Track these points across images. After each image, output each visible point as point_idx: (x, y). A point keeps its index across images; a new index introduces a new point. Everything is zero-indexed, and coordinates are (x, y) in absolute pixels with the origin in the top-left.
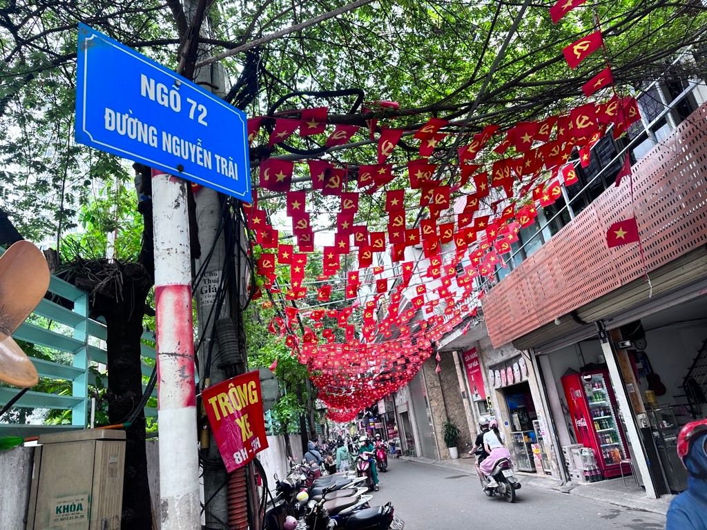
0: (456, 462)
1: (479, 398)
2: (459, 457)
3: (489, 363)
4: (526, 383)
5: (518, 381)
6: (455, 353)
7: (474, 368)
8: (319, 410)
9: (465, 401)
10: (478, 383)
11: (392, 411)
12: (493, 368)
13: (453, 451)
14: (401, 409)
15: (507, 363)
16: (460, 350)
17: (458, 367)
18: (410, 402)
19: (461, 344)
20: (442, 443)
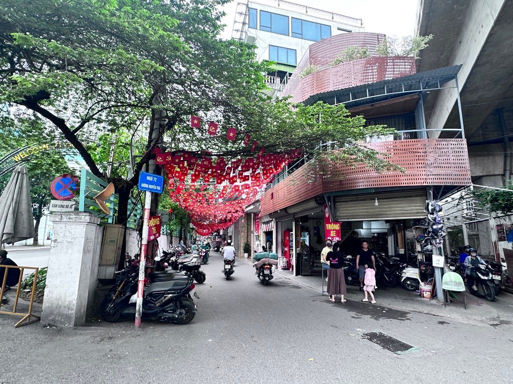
0: (246, 260)
1: (257, 234)
2: (248, 258)
3: (263, 221)
4: (272, 231)
5: (270, 230)
6: (252, 214)
7: (258, 222)
8: (191, 228)
9: (252, 234)
10: (257, 229)
11: (225, 234)
12: (264, 223)
13: (246, 255)
14: (230, 234)
15: (268, 223)
16: (254, 213)
17: (252, 220)
18: (234, 232)
19: (254, 211)
20: (242, 251)
